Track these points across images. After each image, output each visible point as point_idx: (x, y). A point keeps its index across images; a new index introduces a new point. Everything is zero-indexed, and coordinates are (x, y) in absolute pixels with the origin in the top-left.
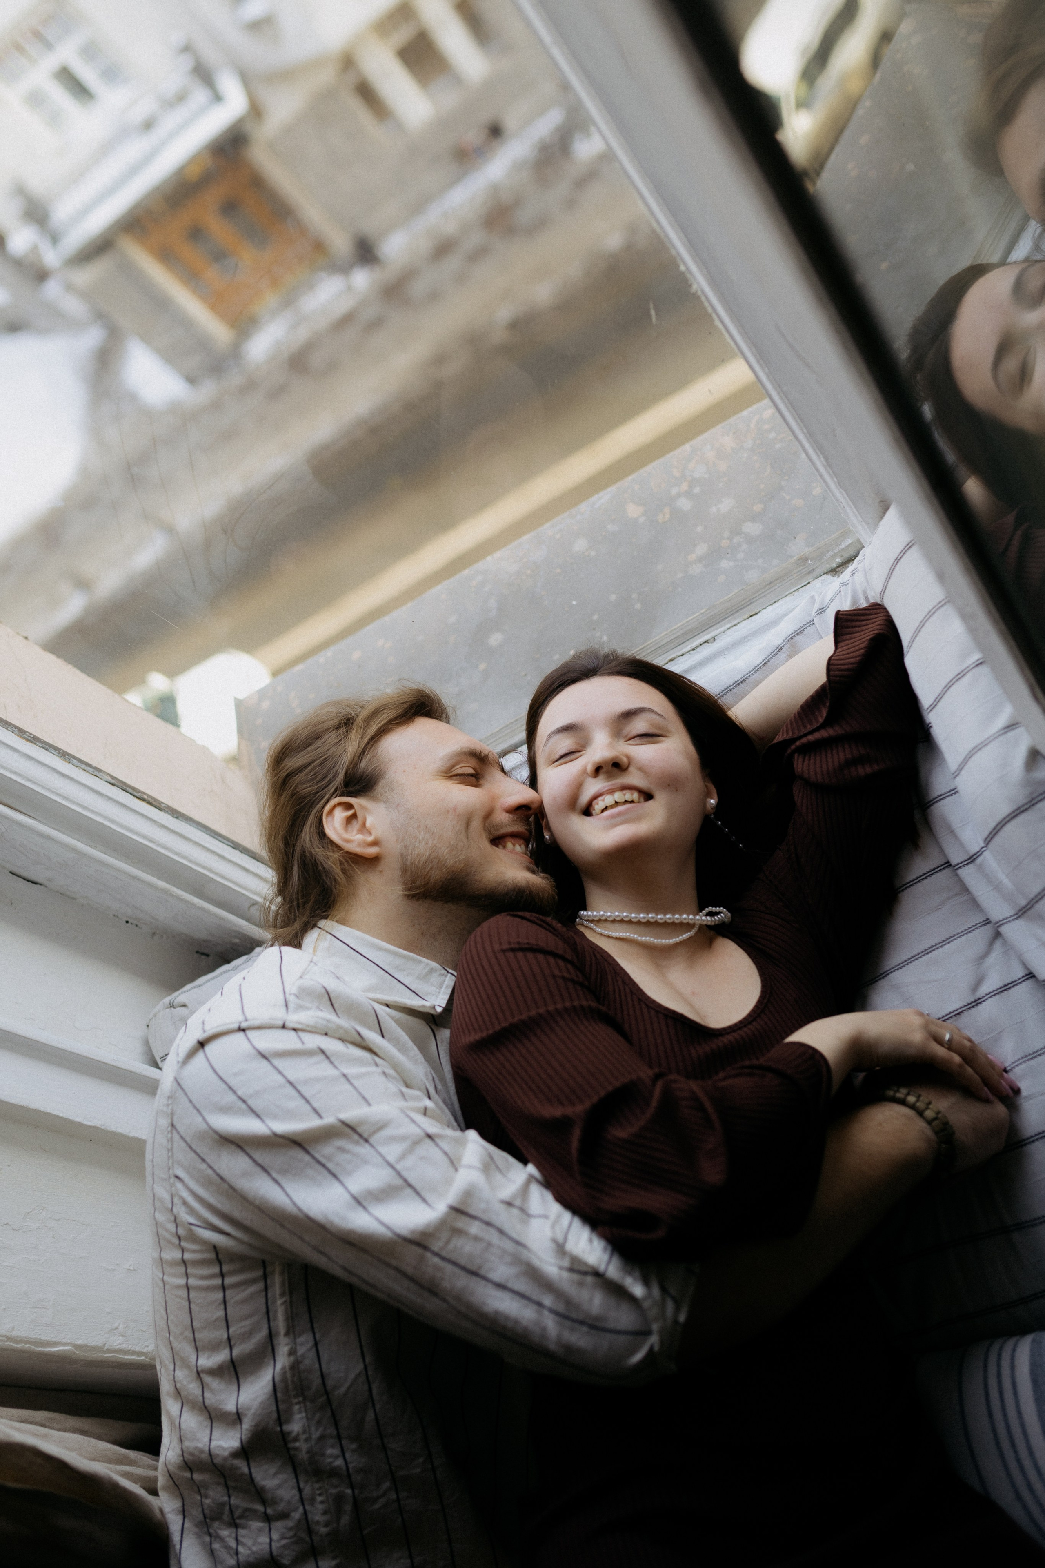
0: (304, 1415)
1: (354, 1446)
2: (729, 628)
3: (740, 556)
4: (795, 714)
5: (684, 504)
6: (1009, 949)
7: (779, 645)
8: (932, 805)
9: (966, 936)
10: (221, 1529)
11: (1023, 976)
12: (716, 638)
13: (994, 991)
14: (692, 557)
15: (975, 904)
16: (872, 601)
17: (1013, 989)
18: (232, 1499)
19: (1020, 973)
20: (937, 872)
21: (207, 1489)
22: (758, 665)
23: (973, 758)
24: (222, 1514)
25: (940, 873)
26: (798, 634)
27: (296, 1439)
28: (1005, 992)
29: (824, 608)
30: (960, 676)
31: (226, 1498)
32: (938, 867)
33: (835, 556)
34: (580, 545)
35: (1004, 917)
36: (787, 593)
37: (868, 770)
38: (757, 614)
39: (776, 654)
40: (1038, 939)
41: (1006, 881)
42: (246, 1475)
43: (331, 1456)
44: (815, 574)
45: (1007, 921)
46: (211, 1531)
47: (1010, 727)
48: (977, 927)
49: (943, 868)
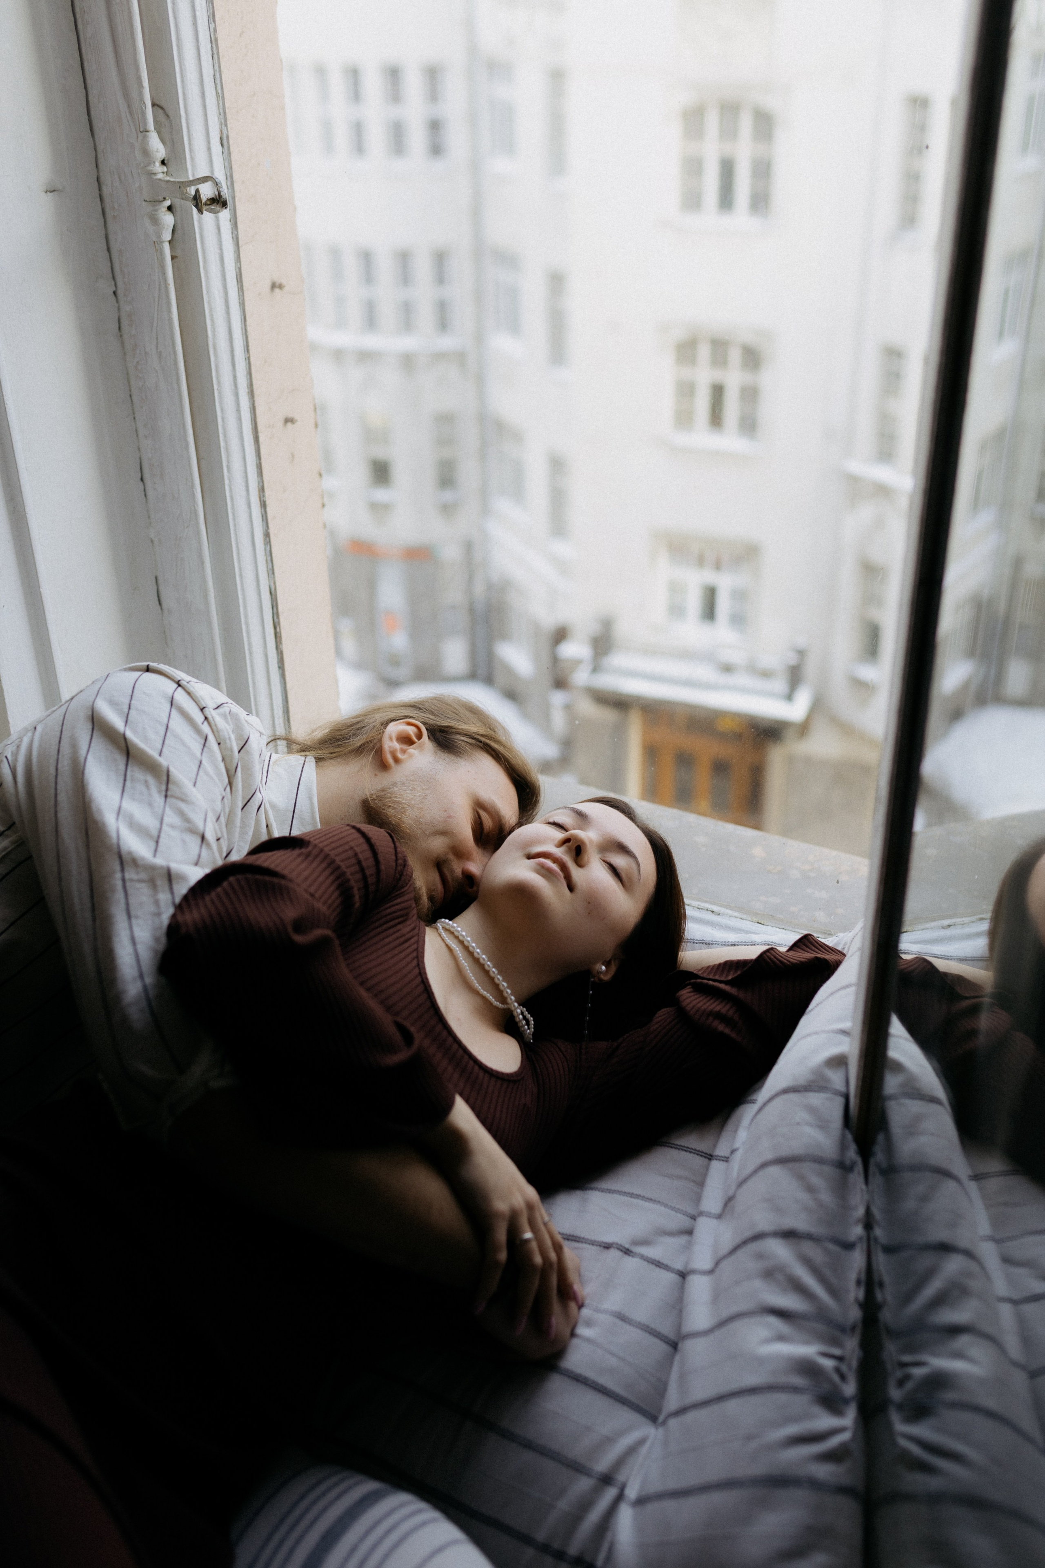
4: (716, 964)
5: (795, 874)
6: (688, 1246)
7: (755, 942)
9: (670, 1210)
13: (648, 1258)
15: (698, 1197)
17: (662, 1269)
19: (679, 1266)
20: (696, 1153)
25: (698, 1155)
28: (656, 1266)
35: (708, 1212)
37: (727, 1031)
45: (708, 1215)
48: (685, 1213)
49: (703, 1153)
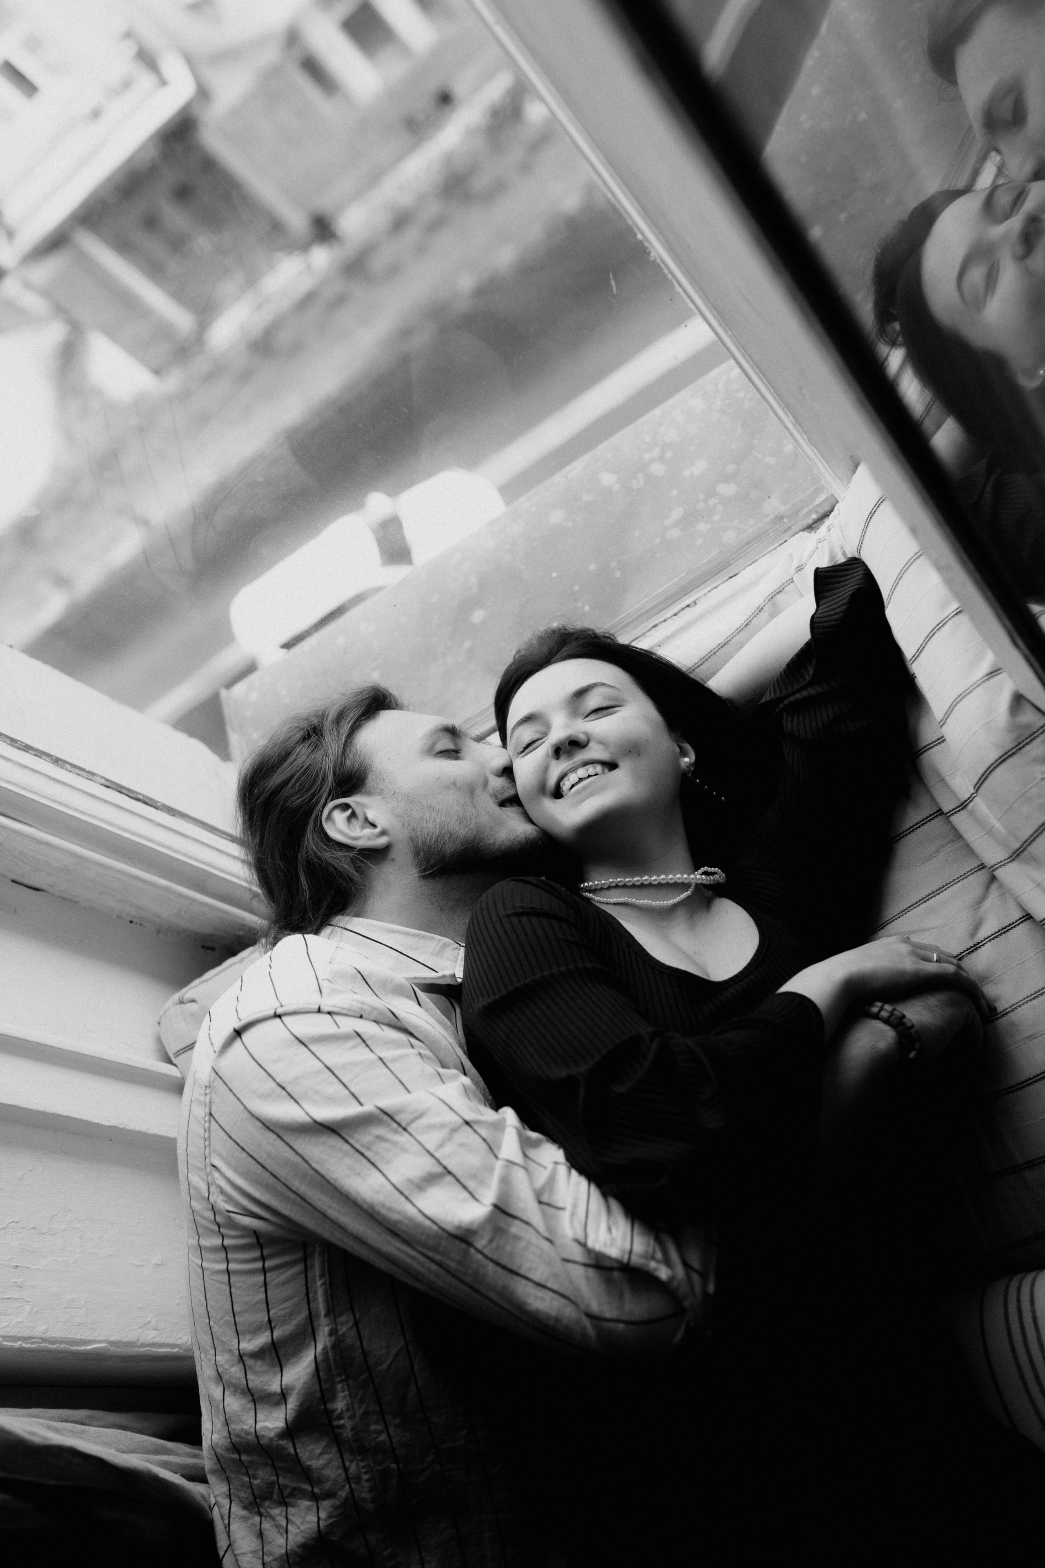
0: (347, 1393)
1: (397, 1421)
2: (709, 591)
3: (717, 517)
4: (781, 673)
5: (658, 469)
6: (1005, 892)
7: (760, 606)
8: (921, 754)
9: (962, 882)
10: (271, 1509)
11: (1021, 918)
12: (697, 602)
13: (992, 935)
14: (668, 522)
15: (969, 850)
16: (850, 556)
17: (1011, 931)
18: (280, 1478)
19: (1017, 915)
20: (929, 821)
21: (256, 1470)
22: (740, 626)
23: (958, 706)
24: (272, 1493)
25: (932, 821)
26: (778, 593)
27: (340, 1417)
28: (1004, 935)
29: (802, 565)
30: (940, 626)
31: (274, 1478)
32: (931, 815)
33: (809, 513)
34: (557, 517)
35: (999, 861)
36: (765, 553)
38: (736, 575)
39: (757, 614)
40: (1034, 881)
41: (998, 825)
42: (292, 1455)
43: (375, 1432)
44: (791, 532)
45: (1002, 864)
46: (262, 1510)
47: (994, 673)
48: (972, 872)
49: (936, 817)
